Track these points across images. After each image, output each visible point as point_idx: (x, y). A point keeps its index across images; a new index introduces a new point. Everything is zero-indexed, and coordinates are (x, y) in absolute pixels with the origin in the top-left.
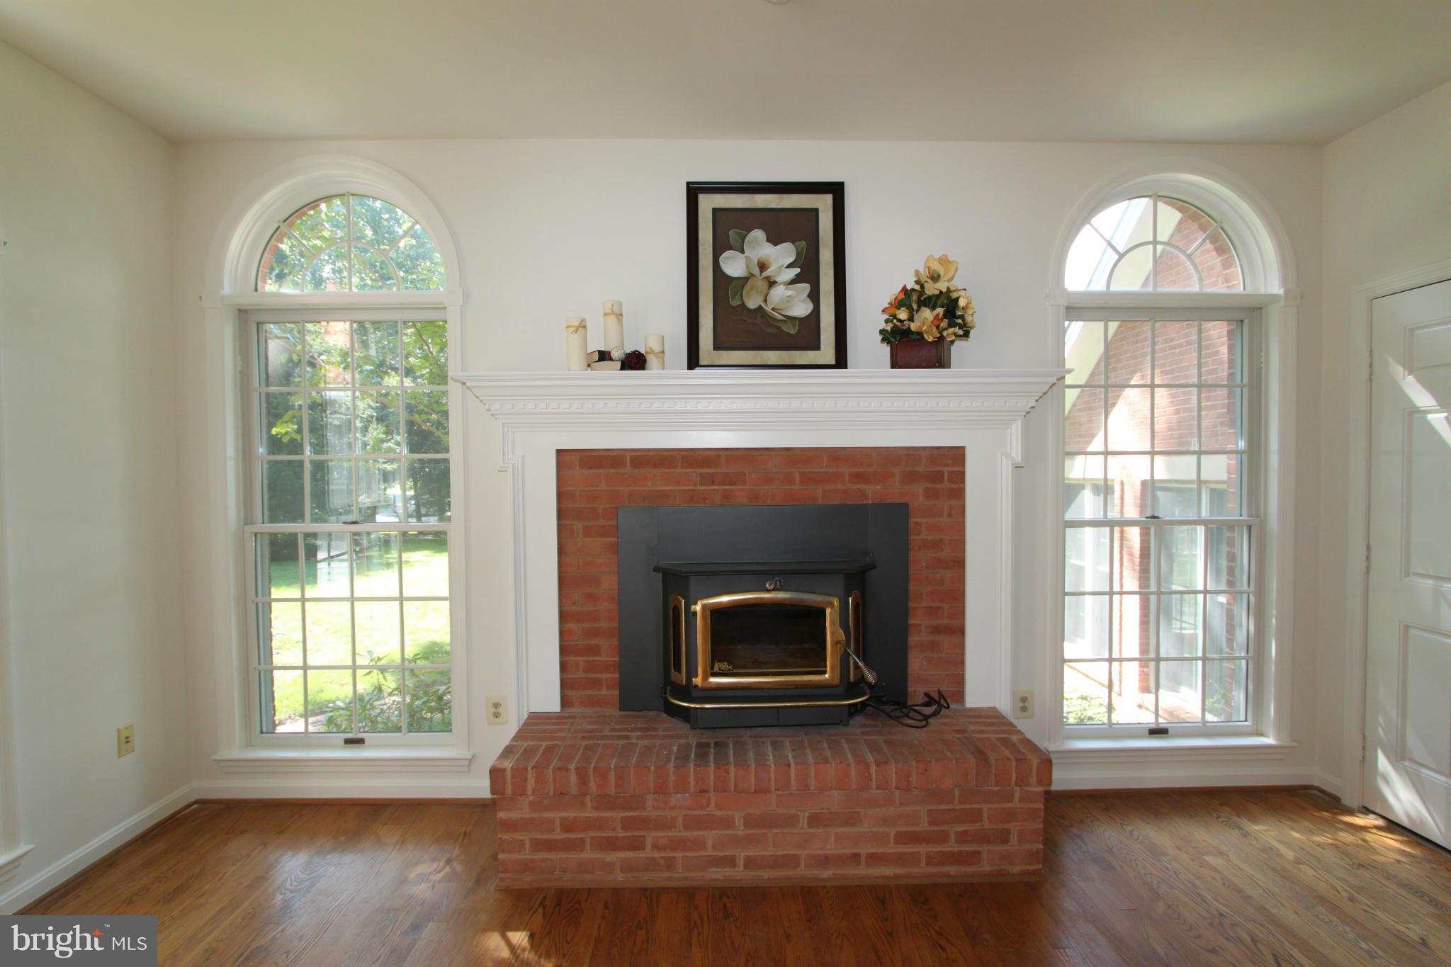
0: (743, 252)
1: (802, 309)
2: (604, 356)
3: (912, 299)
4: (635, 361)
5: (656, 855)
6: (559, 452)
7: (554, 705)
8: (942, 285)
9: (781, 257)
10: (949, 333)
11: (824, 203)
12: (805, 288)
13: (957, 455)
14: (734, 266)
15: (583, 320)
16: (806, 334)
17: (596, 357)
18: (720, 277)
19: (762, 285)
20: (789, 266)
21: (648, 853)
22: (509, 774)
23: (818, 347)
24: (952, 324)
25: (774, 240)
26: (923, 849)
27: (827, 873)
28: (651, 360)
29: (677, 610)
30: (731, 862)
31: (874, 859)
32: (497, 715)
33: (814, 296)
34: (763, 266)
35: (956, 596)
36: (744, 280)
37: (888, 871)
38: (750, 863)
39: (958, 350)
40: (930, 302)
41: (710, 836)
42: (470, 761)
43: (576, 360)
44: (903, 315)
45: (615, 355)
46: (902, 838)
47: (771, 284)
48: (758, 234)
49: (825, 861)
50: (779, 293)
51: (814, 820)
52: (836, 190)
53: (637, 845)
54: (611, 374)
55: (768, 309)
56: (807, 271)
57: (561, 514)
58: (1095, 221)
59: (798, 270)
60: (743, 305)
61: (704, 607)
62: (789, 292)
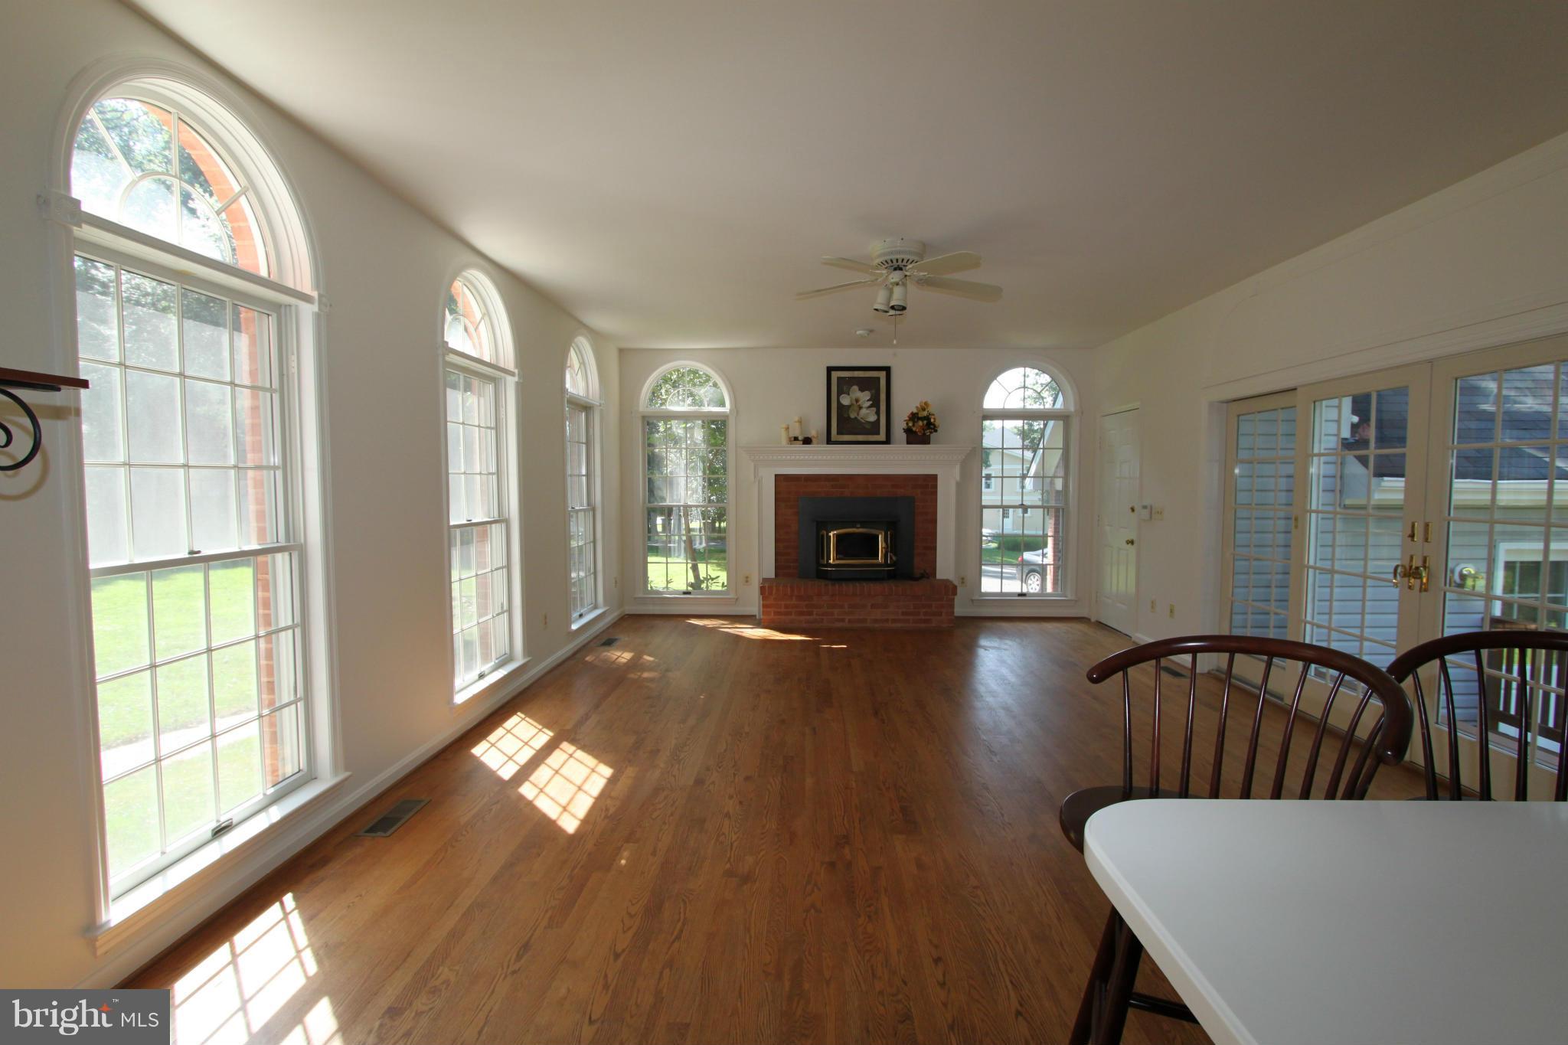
0: (849, 394)
1: (872, 418)
2: (796, 439)
3: (914, 417)
4: (807, 441)
5: (818, 617)
6: (776, 475)
7: (773, 576)
8: (925, 413)
9: (865, 397)
10: (928, 432)
11: (882, 375)
12: (874, 409)
13: (934, 478)
14: (845, 401)
15: (788, 425)
16: (874, 428)
17: (793, 439)
18: (840, 405)
19: (856, 408)
20: (868, 400)
21: (815, 616)
22: (767, 588)
23: (879, 434)
24: (929, 428)
25: (862, 390)
26: (911, 618)
27: (876, 625)
28: (814, 440)
29: (823, 536)
30: (843, 620)
31: (895, 621)
32: (747, 581)
33: (878, 413)
34: (857, 401)
35: (933, 535)
36: (849, 407)
37: (899, 625)
38: (850, 621)
39: (933, 436)
40: (922, 419)
41: (836, 611)
42: (737, 599)
43: (784, 441)
44: (910, 424)
45: (800, 438)
46: (903, 614)
47: (860, 408)
48: (855, 388)
49: (876, 621)
50: (864, 411)
51: (873, 606)
52: (887, 370)
53: (810, 614)
54: (799, 447)
55: (859, 418)
56: (875, 403)
57: (776, 500)
58: (999, 378)
59: (871, 402)
60: (849, 417)
61: (834, 535)
62: (868, 411)
